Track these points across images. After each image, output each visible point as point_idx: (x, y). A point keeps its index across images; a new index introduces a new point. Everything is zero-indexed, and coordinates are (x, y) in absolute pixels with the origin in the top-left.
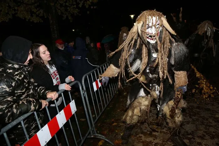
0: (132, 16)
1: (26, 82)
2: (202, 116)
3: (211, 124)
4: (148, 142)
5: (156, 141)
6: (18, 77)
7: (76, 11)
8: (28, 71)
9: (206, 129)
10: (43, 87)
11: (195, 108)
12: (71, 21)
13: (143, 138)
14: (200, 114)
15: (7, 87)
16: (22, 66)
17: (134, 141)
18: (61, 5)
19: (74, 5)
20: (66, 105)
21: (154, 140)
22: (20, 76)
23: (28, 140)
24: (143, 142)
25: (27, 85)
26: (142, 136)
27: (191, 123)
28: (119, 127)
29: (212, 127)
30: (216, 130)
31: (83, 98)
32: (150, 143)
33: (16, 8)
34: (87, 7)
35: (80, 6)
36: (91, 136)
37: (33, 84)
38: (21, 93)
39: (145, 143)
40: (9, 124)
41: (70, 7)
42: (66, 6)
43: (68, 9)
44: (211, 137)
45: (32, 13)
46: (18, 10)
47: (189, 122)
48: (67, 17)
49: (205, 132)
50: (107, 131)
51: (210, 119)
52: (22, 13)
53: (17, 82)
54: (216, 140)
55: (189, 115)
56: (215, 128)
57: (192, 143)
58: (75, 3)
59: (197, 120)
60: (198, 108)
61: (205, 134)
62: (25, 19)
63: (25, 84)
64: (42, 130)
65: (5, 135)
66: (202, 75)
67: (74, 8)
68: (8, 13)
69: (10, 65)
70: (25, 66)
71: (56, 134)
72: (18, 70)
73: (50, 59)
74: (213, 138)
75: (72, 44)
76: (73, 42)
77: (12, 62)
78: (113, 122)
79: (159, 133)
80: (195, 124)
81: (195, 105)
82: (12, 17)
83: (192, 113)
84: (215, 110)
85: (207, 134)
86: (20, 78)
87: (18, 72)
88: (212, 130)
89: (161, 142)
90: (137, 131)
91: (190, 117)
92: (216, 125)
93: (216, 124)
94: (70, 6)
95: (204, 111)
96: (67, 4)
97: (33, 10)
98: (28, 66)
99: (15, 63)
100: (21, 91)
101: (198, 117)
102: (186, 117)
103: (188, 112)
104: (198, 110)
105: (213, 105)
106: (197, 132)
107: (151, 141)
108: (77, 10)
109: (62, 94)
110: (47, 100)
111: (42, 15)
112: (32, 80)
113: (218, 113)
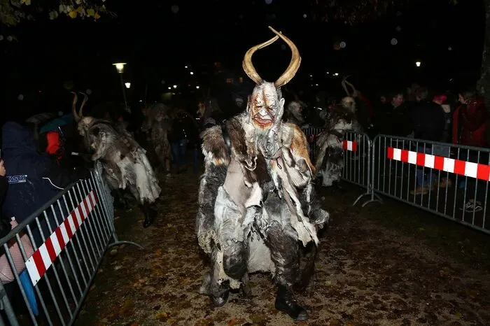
0: (120, 66)
113: (328, 275)
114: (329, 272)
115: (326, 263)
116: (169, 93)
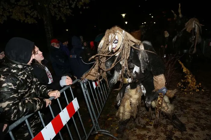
0: (124, 15)
1: (29, 81)
2: (193, 109)
3: (202, 117)
4: (142, 135)
5: (150, 134)
6: (21, 77)
7: (69, 12)
8: (31, 71)
9: (197, 121)
10: (45, 86)
11: (185, 102)
12: (64, 21)
13: (138, 131)
14: (191, 107)
15: (12, 85)
16: (25, 67)
17: (129, 134)
18: (54, 6)
19: (67, 6)
20: (69, 103)
21: (148, 133)
22: (24, 76)
23: (33, 137)
24: (137, 135)
25: (30, 85)
26: (136, 130)
27: (183, 116)
28: (114, 121)
29: (202, 119)
30: (207, 122)
31: (85, 95)
32: (144, 136)
33: (11, 10)
34: (80, 7)
35: (73, 6)
36: (95, 132)
37: (35, 83)
38: (24, 93)
39: (139, 136)
40: (14, 123)
41: (63, 8)
42: (59, 7)
43: (61, 10)
44: (201, 128)
45: (26, 15)
46: (12, 12)
47: (181, 115)
48: (60, 17)
49: (196, 124)
50: (102, 126)
51: (200, 112)
52: (17, 15)
53: (20, 81)
54: (207, 131)
55: (180, 108)
56: (205, 120)
57: (184, 135)
58: (68, 4)
59: (188, 113)
60: (189, 101)
61: (196, 126)
62: (20, 20)
63: (28, 84)
64: (46, 128)
65: (11, 133)
66: (189, 70)
67: (68, 8)
68: (2, 15)
69: (14, 65)
70: (28, 66)
71: (60, 131)
72: (22, 70)
73: (43, 59)
74: (203, 129)
75: (66, 43)
76: (68, 41)
77: (16, 62)
78: (108, 117)
79: (152, 126)
80: (186, 117)
81: (186, 99)
82: (7, 19)
83: (183, 107)
84: (205, 103)
85: (198, 126)
86: (24, 78)
87: (22, 72)
88: (203, 122)
89: (154, 135)
90: (132, 125)
91: (182, 111)
92: (206, 118)
93: (206, 116)
94: (63, 6)
95: (194, 104)
96: (60, 5)
97: (27, 12)
98: (31, 66)
99: (18, 63)
100: (24, 91)
101: (189, 110)
102: (178, 110)
103: (179, 106)
104: (189, 104)
105: (203, 98)
106: (189, 124)
107: (145, 134)
108: (70, 10)
109: (64, 92)
110: (50, 98)
111: (36, 16)
112: (35, 80)
113: (208, 105)
114: (208, 104)
115: (207, 100)
116: (142, 26)
